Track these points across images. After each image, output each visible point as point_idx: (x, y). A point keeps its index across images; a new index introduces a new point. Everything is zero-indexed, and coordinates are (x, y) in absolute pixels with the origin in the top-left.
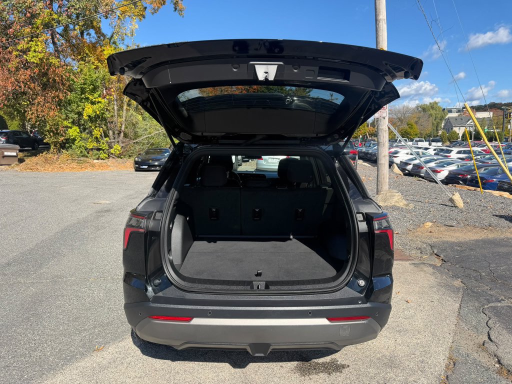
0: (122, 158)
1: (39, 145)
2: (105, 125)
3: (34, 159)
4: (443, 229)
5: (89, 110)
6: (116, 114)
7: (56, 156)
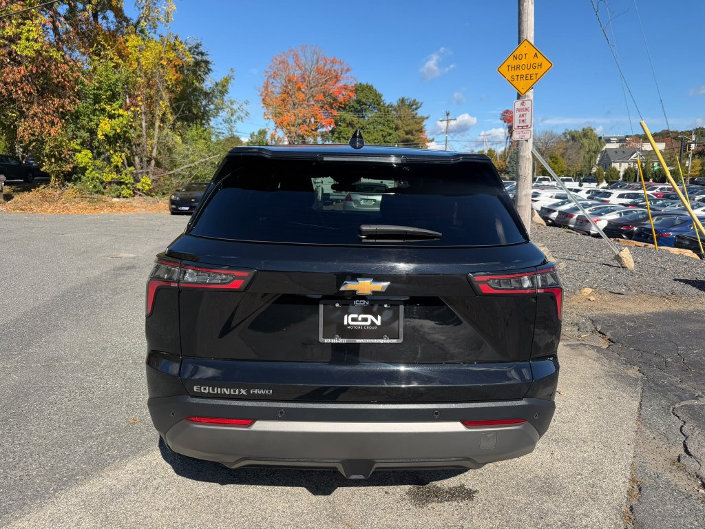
0: (152, 196)
1: (34, 177)
2: (129, 149)
3: (27, 196)
4: (607, 297)
5: (105, 127)
6: (144, 133)
7: (59, 192)
